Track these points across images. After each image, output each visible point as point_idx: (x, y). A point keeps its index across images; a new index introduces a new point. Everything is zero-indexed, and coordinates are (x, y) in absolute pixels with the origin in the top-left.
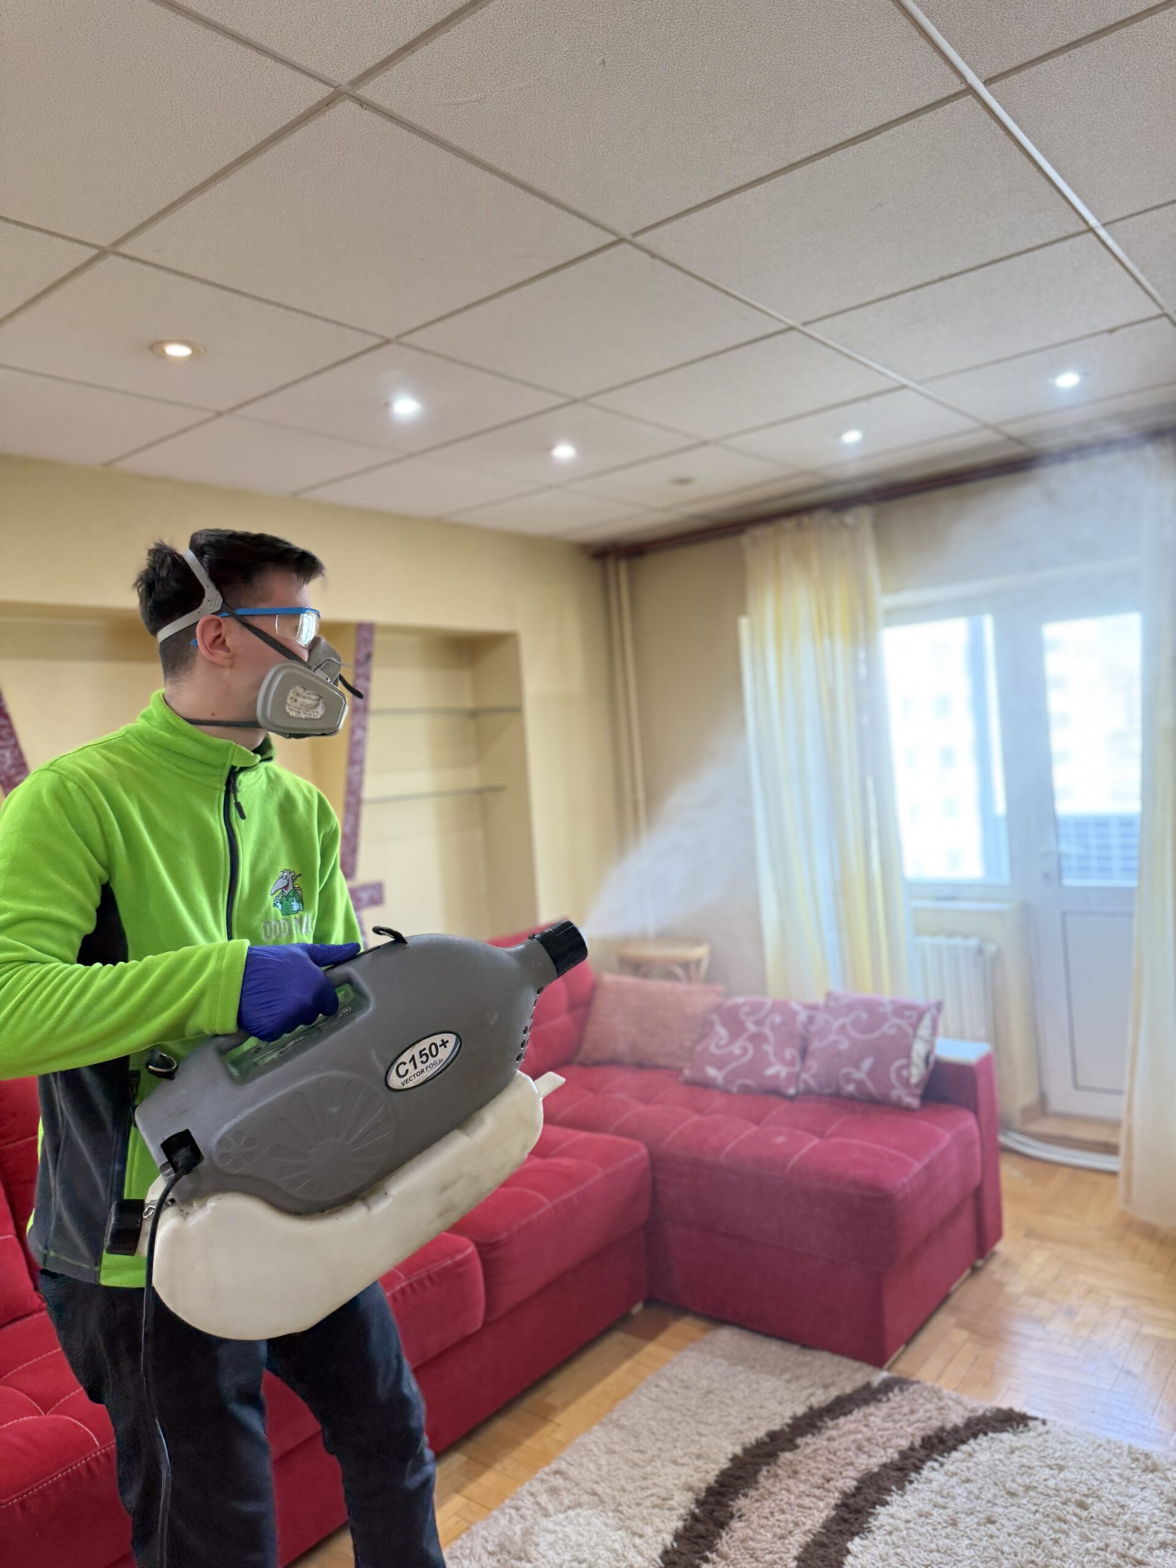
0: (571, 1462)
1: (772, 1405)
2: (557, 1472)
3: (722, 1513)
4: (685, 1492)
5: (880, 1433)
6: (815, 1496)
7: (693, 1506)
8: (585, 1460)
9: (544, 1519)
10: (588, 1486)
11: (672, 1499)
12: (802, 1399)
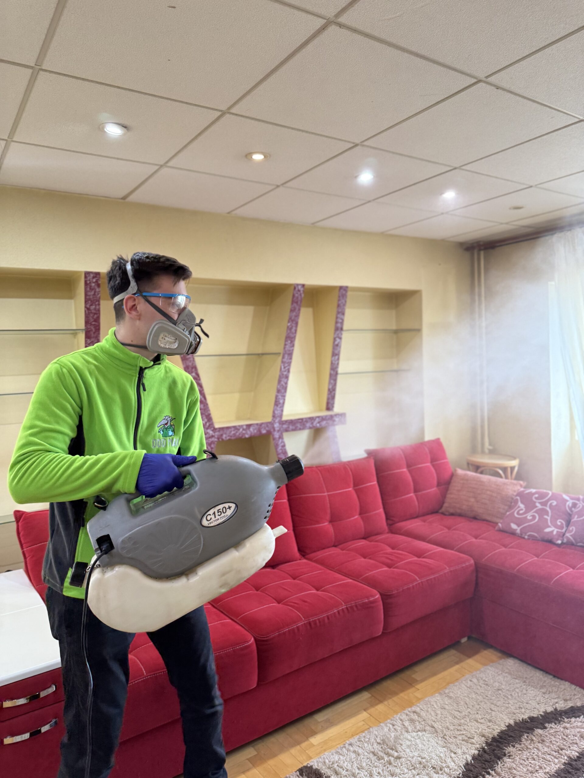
0: (422, 708)
1: (534, 704)
2: (414, 712)
3: (499, 752)
4: (480, 737)
6: (553, 755)
7: (484, 745)
8: (429, 710)
9: (406, 733)
10: (430, 722)
11: (473, 739)
12: (551, 704)
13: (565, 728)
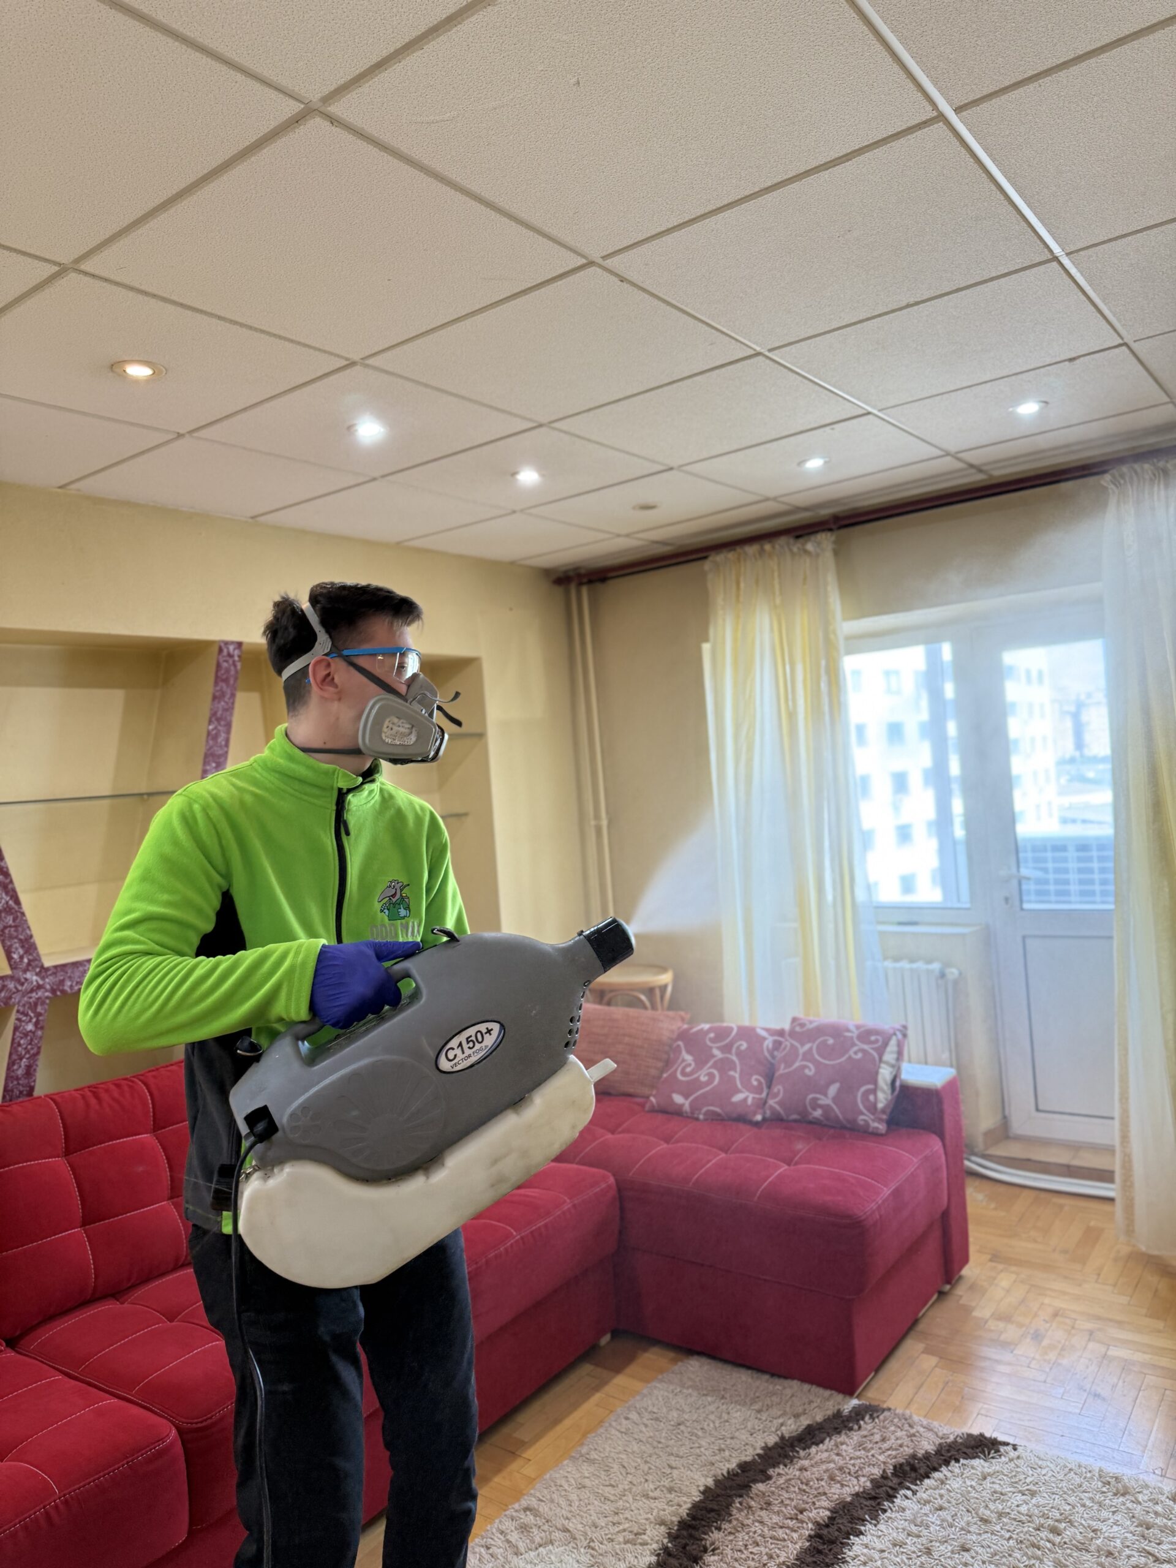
0: (541, 1498)
1: (744, 1436)
3: (694, 1547)
4: (657, 1526)
5: (852, 1462)
6: (788, 1528)
7: (666, 1541)
8: (555, 1496)
9: (515, 1556)
10: (559, 1522)
11: (645, 1534)
12: (773, 1429)
13: (803, 1469)
